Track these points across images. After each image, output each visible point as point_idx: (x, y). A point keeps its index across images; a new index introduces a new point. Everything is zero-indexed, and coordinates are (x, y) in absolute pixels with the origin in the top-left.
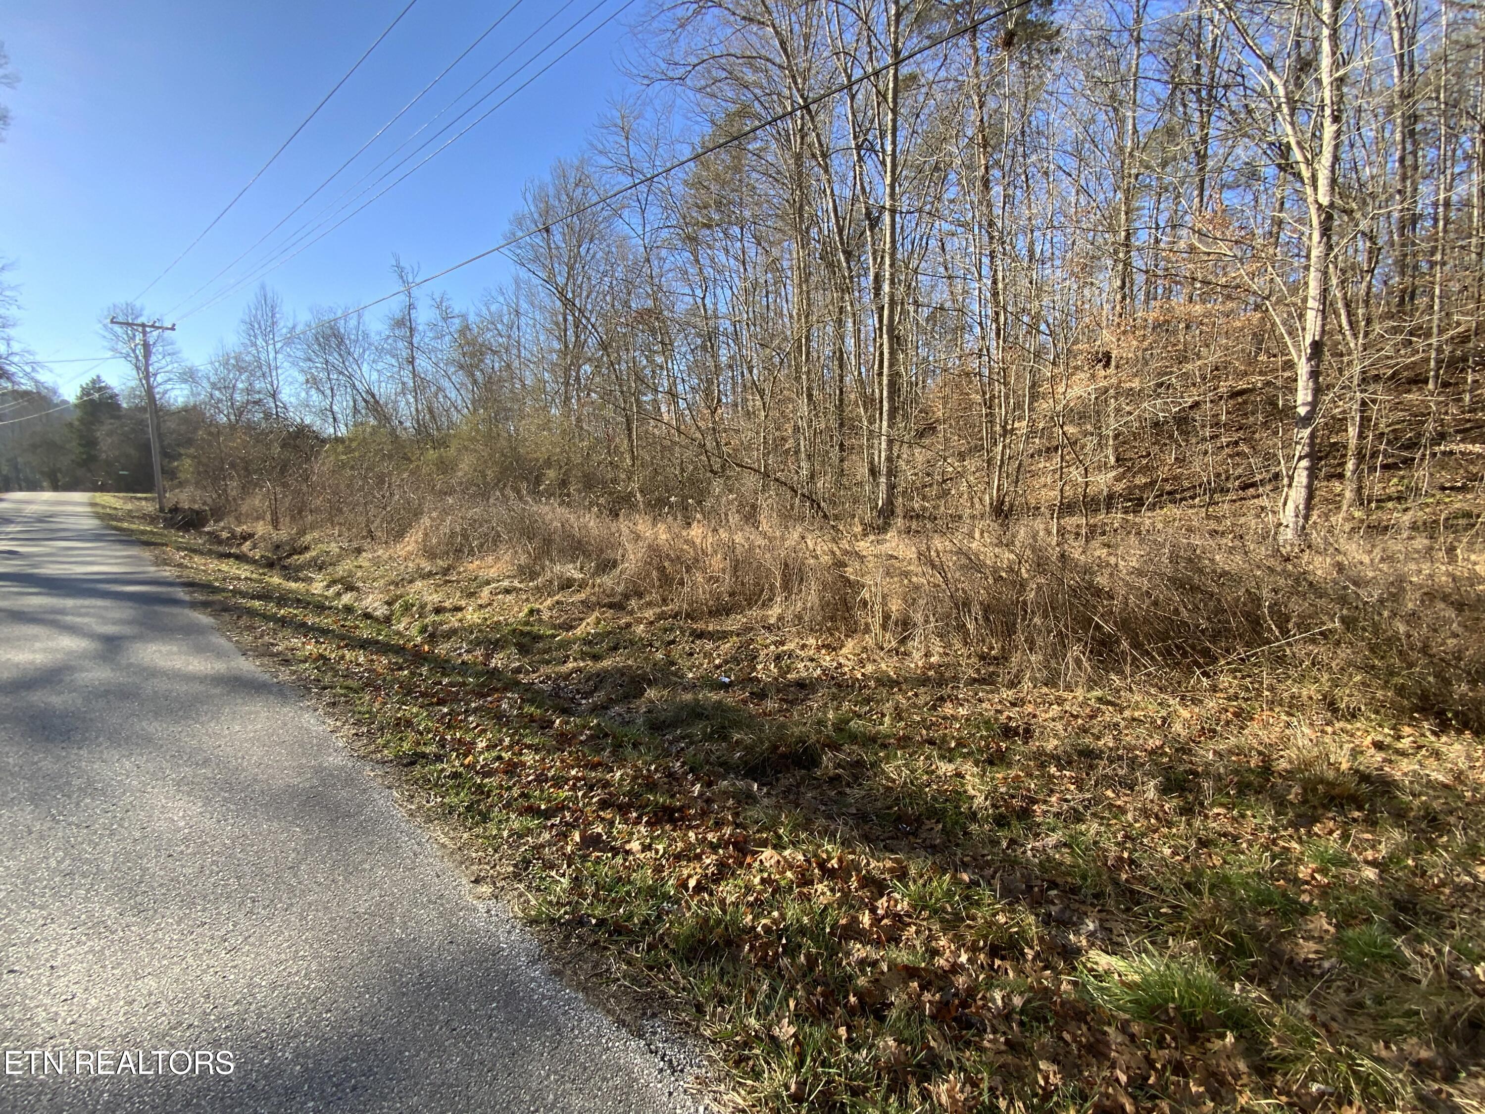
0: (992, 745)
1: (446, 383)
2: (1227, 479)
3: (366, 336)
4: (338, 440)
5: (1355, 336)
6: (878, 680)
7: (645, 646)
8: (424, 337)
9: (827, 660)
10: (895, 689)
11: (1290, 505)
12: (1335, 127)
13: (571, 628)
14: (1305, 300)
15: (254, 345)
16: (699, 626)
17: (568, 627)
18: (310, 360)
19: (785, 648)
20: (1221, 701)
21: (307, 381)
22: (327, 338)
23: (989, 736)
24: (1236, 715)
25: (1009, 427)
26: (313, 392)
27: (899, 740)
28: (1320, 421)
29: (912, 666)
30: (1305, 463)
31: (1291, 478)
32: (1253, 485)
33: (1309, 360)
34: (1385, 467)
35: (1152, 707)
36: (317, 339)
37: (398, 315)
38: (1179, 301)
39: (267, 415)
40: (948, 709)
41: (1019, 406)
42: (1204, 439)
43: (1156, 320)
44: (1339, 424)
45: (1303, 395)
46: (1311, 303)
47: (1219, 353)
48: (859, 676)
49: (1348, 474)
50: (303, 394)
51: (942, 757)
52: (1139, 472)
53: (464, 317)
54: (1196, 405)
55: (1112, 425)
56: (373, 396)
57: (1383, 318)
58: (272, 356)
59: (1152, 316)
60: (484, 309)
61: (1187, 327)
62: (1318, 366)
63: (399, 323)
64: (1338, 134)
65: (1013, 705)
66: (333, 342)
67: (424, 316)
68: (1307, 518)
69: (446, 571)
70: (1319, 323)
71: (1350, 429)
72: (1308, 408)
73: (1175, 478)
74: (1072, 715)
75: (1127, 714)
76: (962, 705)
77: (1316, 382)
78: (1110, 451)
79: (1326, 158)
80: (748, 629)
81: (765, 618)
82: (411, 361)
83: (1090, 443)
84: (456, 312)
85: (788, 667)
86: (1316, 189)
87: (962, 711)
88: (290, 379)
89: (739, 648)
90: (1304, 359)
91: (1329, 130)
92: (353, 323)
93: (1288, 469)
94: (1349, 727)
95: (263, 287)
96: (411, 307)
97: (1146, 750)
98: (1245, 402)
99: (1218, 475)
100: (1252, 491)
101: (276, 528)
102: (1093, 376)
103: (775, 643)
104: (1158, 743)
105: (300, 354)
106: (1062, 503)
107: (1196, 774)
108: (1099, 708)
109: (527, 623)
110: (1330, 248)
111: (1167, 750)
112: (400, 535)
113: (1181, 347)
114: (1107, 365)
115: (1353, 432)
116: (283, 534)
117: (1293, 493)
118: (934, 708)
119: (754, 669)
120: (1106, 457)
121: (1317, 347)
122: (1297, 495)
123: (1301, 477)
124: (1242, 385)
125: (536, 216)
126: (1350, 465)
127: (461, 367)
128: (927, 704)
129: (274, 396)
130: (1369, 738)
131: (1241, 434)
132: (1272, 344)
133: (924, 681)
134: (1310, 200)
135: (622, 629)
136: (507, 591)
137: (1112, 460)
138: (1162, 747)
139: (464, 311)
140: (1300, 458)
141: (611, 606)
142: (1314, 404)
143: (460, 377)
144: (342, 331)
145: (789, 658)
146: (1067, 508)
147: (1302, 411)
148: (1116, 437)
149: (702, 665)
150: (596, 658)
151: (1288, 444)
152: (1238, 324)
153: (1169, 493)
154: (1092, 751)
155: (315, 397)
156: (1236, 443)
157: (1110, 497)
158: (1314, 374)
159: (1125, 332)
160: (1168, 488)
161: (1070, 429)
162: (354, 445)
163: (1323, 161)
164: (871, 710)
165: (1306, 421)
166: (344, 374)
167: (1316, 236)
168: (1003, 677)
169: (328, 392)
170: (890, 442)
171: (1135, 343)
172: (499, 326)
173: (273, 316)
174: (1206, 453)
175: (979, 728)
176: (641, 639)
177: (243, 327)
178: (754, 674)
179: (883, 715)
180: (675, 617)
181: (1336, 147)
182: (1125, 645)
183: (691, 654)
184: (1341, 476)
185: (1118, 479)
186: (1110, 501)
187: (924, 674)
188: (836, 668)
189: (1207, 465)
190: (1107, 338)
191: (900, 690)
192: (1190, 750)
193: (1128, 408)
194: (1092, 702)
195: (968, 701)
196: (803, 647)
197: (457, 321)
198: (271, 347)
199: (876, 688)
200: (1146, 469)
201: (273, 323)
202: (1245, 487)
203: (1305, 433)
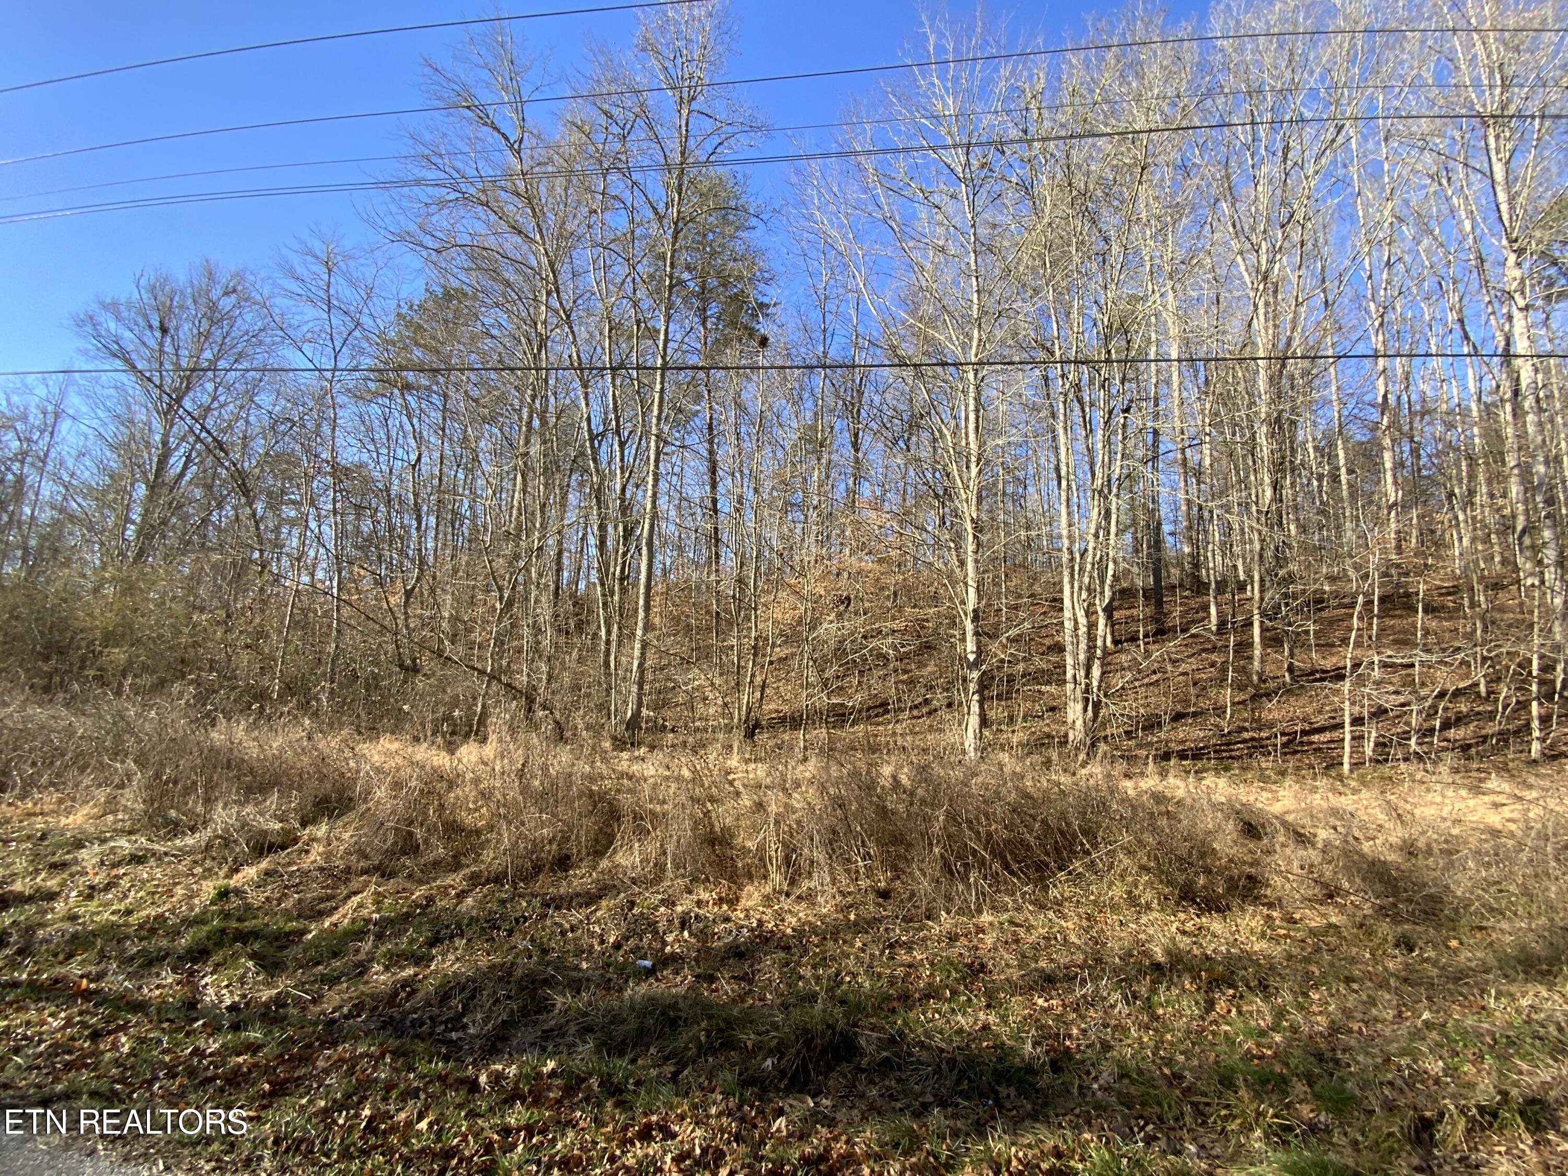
11: (970, 731)
28: (986, 666)
30: (976, 697)
31: (969, 708)
33: (972, 622)
45: (970, 646)
46: (970, 582)
62: (977, 627)
86: (969, 506)
90: (969, 621)
117: (971, 719)
121: (976, 612)
122: (974, 721)
123: (975, 708)
140: (973, 694)
142: (978, 653)
145: (697, 921)
147: (972, 657)
158: (976, 633)
165: (974, 665)
178: (668, 949)
196: (699, 904)
203: (975, 675)
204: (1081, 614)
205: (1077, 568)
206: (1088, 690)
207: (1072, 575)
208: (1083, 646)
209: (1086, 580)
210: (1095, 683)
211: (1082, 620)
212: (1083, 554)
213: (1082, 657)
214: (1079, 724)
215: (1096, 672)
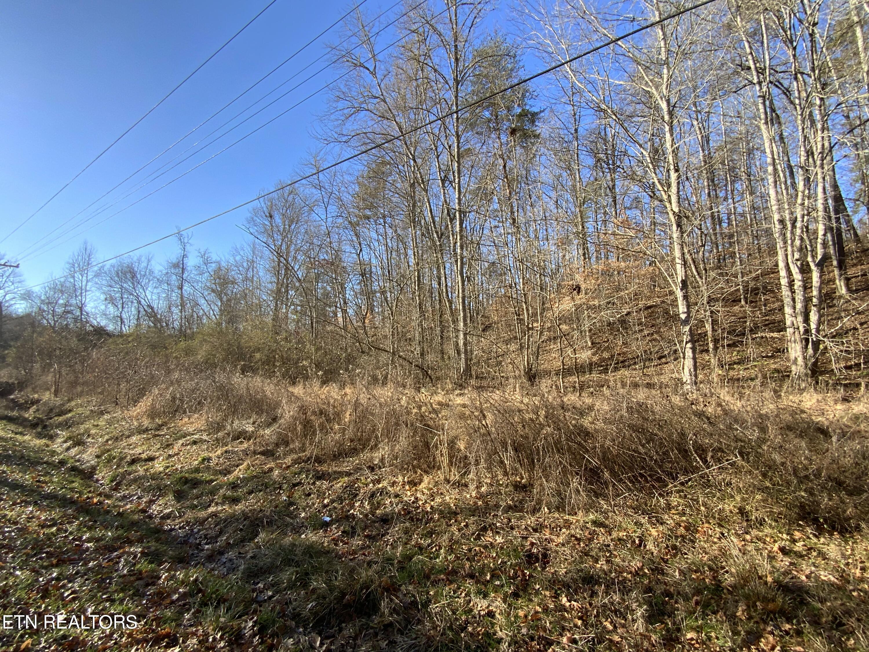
0: (519, 573)
1: (202, 301)
2: (651, 353)
3: (151, 272)
4: (121, 335)
5: (701, 278)
6: (441, 512)
7: (275, 489)
8: (191, 273)
9: (408, 496)
10: (453, 521)
11: (686, 370)
12: (677, 174)
13: (230, 472)
14: (674, 259)
15: (74, 277)
16: (324, 468)
17: (227, 472)
18: (111, 286)
19: (380, 486)
20: (675, 517)
21: (106, 299)
22: (125, 274)
23: (516, 564)
24: (687, 529)
25: (530, 326)
26: (110, 305)
27: (448, 574)
28: (693, 322)
29: (468, 496)
30: (689, 345)
31: (684, 354)
32: (664, 356)
33: (682, 290)
34: (728, 345)
35: (631, 527)
36: (118, 273)
37: (175, 261)
38: (613, 261)
39: (76, 320)
40: (488, 538)
41: (535, 315)
42: (635, 332)
43: (603, 270)
44: (701, 323)
45: (682, 308)
46: (678, 261)
47: (636, 287)
48: (429, 509)
49: (711, 350)
50: (103, 307)
51: (479, 592)
52: (604, 350)
53: (219, 263)
54: (628, 314)
55: (587, 325)
56: (152, 308)
57: (713, 269)
58: (84, 283)
59: (601, 267)
60: (232, 258)
61: (619, 273)
62: (687, 292)
63: (176, 266)
64: (679, 177)
65: (535, 530)
66: (129, 276)
67: (192, 262)
68: (696, 376)
69: (159, 427)
70: (683, 270)
71: (707, 326)
72: (685, 315)
73: (624, 353)
74: (577, 539)
75: (614, 535)
76: (498, 533)
77: (687, 301)
78: (588, 339)
79: (674, 189)
80: (358, 469)
81: (372, 459)
82: (181, 288)
83: (576, 334)
84: (214, 260)
85: (378, 503)
86: (671, 204)
87: (499, 539)
88: (95, 298)
89: (346, 487)
90: (679, 290)
91: (673, 176)
92: (144, 264)
93: (682, 348)
94: (761, 534)
95: (86, 243)
96: (184, 256)
97: (631, 572)
98: (652, 312)
99: (645, 351)
100: (664, 360)
101: (56, 395)
102: (573, 298)
103: (373, 481)
104: (639, 565)
105: (104, 282)
106: (564, 369)
107: (669, 595)
108: (594, 531)
109: (197, 470)
110: (682, 233)
111: (646, 571)
112: (136, 402)
113: (616, 283)
114: (579, 292)
115: (708, 327)
116: (58, 401)
117: (686, 362)
118: (478, 538)
119: (352, 506)
120: (586, 342)
121: (684, 282)
122: (689, 363)
123: (689, 353)
124: (650, 303)
125: (265, 209)
126: (711, 345)
127: (213, 291)
128: (473, 534)
129: (81, 309)
130: (777, 545)
131: (653, 329)
132: (662, 282)
133: (474, 511)
134: (669, 209)
135: (265, 473)
136: (195, 443)
137: (590, 344)
138: (641, 569)
139: (219, 259)
140: (687, 343)
141: (262, 453)
142: (688, 312)
143: (212, 297)
144: (136, 269)
145: (381, 495)
146: (567, 372)
147: (683, 316)
148: (590, 331)
149: (313, 504)
150: (235, 501)
151: (679, 334)
152: (643, 273)
153: (622, 362)
154: (592, 577)
155: (111, 309)
156: (652, 334)
157: (591, 364)
158: (686, 297)
159: (588, 275)
160: (621, 359)
161: (564, 327)
162: (130, 339)
163: (673, 191)
164: (432, 542)
165: (686, 322)
166: (132, 294)
167: (674, 227)
168: (529, 505)
169: (120, 306)
170: (465, 334)
171: (593, 281)
172: (241, 268)
173: (89, 259)
174: (638, 339)
175: (509, 556)
176: (275, 482)
177: (67, 266)
178: (352, 511)
179: (440, 548)
180: (306, 462)
181: (678, 183)
182: (607, 475)
183: (309, 495)
184: (707, 351)
185: (594, 354)
186: (591, 367)
187: (475, 503)
188: (413, 502)
189: (639, 346)
190: (579, 278)
191: (456, 521)
192: (662, 570)
193: (593, 316)
194: (589, 525)
195: (503, 529)
196: (393, 484)
197: (213, 265)
198: (84, 278)
199: (438, 520)
200: (607, 349)
201: (88, 264)
202: (660, 358)
203: (687, 328)
204: (795, 270)
205: (789, 235)
206: (807, 331)
207: (785, 242)
208: (799, 297)
209: (798, 243)
210: (813, 326)
211: (797, 276)
212: (794, 222)
213: (799, 306)
214: (800, 361)
215: (814, 317)
